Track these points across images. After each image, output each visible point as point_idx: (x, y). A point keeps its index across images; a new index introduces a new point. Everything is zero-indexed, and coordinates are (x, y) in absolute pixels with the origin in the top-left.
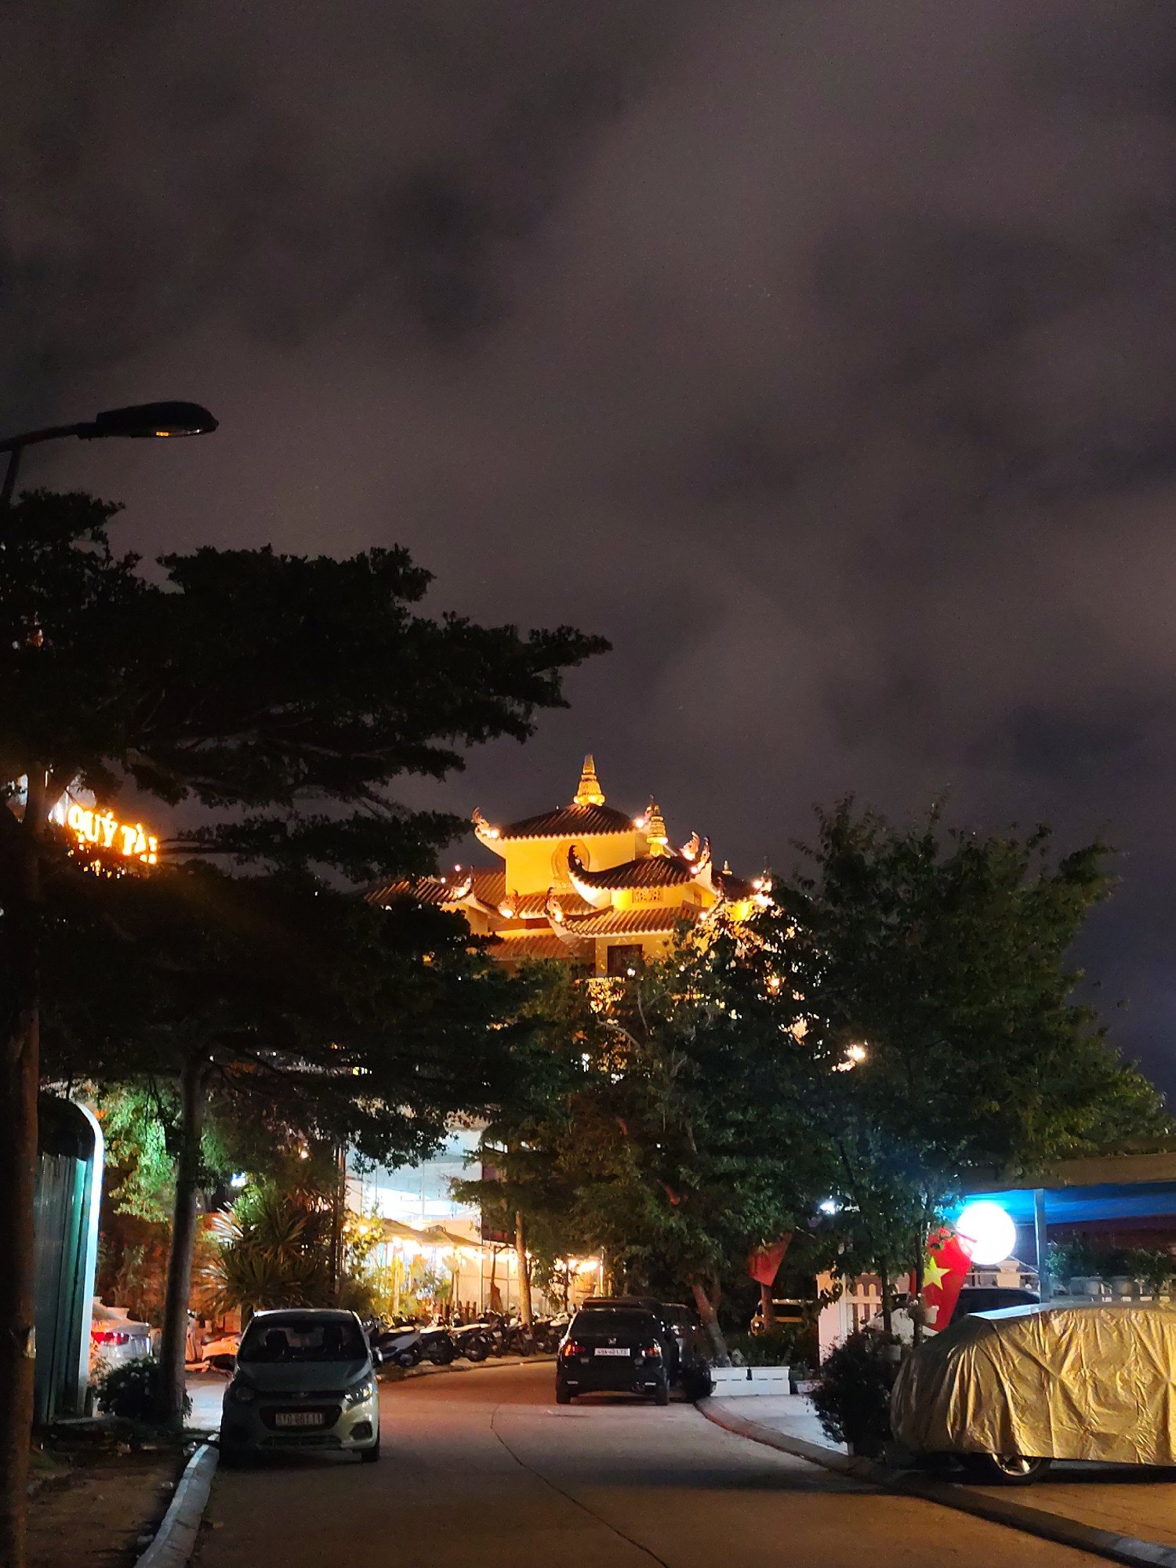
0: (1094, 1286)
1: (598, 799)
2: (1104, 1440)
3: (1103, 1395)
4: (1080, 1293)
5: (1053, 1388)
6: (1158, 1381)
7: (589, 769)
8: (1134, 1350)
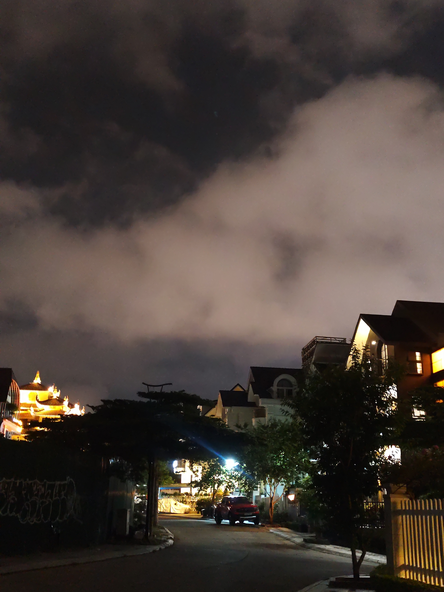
0: (164, 496)
1: (40, 382)
2: (165, 510)
3: (166, 506)
4: (163, 497)
5: (162, 505)
6: (170, 505)
7: (38, 375)
8: (169, 502)
